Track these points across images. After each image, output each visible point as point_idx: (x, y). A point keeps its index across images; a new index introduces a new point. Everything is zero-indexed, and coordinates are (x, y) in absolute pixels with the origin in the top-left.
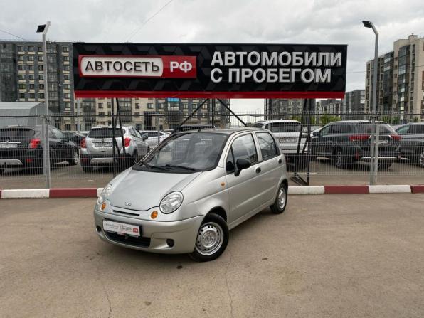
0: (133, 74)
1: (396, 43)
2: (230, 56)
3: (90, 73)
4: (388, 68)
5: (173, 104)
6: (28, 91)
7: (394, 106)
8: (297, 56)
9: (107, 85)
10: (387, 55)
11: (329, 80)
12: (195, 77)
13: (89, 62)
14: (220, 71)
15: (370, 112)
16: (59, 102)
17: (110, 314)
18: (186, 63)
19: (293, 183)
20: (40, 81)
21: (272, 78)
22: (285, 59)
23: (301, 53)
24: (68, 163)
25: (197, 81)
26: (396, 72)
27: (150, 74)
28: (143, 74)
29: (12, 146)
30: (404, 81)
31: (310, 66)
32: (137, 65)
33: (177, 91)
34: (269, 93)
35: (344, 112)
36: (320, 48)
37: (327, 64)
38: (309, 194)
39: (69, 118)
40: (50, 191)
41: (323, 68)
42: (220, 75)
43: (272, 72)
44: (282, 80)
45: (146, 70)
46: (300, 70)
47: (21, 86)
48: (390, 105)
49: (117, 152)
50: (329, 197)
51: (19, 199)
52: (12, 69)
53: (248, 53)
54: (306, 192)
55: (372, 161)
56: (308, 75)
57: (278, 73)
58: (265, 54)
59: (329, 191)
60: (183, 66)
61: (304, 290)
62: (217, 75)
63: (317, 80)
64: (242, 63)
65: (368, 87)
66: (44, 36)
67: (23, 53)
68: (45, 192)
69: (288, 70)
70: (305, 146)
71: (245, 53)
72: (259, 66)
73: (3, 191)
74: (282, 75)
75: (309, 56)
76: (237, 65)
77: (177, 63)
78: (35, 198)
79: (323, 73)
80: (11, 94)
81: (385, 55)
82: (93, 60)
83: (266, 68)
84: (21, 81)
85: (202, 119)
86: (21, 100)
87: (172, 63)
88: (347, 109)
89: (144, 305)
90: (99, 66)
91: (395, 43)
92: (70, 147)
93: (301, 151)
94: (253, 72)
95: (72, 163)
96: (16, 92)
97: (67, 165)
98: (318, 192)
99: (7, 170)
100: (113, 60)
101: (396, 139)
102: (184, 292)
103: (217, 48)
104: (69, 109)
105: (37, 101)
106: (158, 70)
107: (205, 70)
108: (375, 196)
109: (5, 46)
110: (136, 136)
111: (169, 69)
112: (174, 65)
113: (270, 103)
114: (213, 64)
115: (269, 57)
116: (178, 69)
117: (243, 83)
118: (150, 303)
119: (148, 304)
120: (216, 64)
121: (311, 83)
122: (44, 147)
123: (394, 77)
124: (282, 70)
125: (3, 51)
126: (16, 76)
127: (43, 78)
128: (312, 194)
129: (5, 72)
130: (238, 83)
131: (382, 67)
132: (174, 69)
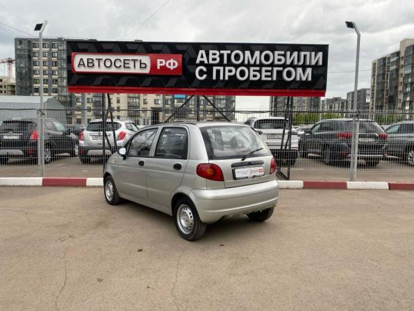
2: (214, 55)
3: (82, 69)
4: (394, 67)
5: (179, 100)
7: (400, 105)
8: (279, 55)
9: (98, 81)
10: (393, 55)
11: (310, 79)
12: (181, 74)
13: (81, 59)
14: (205, 69)
15: (350, 110)
16: (71, 97)
17: (63, 288)
18: (172, 61)
20: (53, 77)
21: (255, 76)
22: (267, 58)
23: (283, 52)
24: (69, 154)
25: (183, 78)
26: (402, 71)
27: (138, 70)
28: (132, 71)
29: (15, 138)
30: (410, 80)
31: (292, 65)
32: (126, 62)
33: (164, 87)
34: (251, 90)
36: (302, 48)
37: (308, 63)
38: (288, 188)
39: (80, 113)
40: (43, 180)
41: (304, 67)
42: (205, 73)
43: (254, 71)
44: (263, 78)
45: (135, 67)
46: (281, 69)
47: (36, 81)
48: (396, 104)
49: (107, 145)
50: (307, 191)
51: (14, 186)
52: (27, 65)
53: (232, 52)
54: (285, 186)
56: (289, 74)
57: (260, 72)
58: (248, 53)
59: (308, 185)
60: (170, 64)
61: (246, 274)
62: (201, 73)
63: (298, 79)
64: (225, 62)
65: (373, 86)
66: (40, 34)
67: (38, 49)
68: (38, 181)
69: (270, 69)
71: (229, 52)
72: (242, 64)
74: (264, 74)
75: (291, 55)
76: (221, 64)
77: (163, 61)
78: (29, 186)
79: (304, 72)
80: (26, 89)
81: (392, 54)
82: (85, 57)
83: (248, 66)
84: (35, 76)
85: (207, 115)
86: (35, 94)
87: (159, 61)
89: (96, 282)
90: (90, 63)
91: (402, 42)
92: (70, 139)
94: (236, 70)
95: (73, 154)
96: (31, 86)
97: (68, 157)
98: (297, 186)
99: (11, 160)
100: (104, 57)
101: (383, 137)
102: (136, 271)
103: (202, 46)
104: (80, 104)
105: (50, 95)
106: (145, 67)
107: (190, 67)
109: (21, 43)
110: (131, 130)
111: (156, 66)
112: (160, 63)
113: (276, 100)
114: (198, 62)
115: (252, 55)
116: (165, 66)
117: (226, 81)
118: (102, 280)
119: (100, 280)
120: (200, 62)
121: (292, 81)
122: (39, 139)
123: (400, 76)
124: (264, 69)
125: (19, 47)
126: (31, 72)
127: (57, 73)
128: (291, 189)
129: (20, 67)
130: (222, 81)
131: (388, 66)
132: (160, 67)
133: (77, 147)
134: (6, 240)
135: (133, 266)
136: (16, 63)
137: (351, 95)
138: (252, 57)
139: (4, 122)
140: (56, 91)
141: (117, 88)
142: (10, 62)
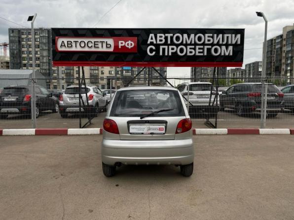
0: (93, 49)
1: (285, 28)
2: (161, 37)
3: (63, 49)
4: (279, 46)
5: (127, 71)
6: (28, 62)
7: (283, 73)
8: (208, 37)
9: (76, 57)
11: (231, 54)
12: (136, 52)
13: (63, 41)
14: (154, 48)
16: (49, 70)
17: (63, 218)
18: (130, 42)
19: (206, 126)
20: (37, 55)
21: (191, 52)
22: (200, 39)
23: (211, 35)
24: (51, 111)
25: (138, 54)
26: (284, 49)
27: (105, 49)
28: (100, 49)
29: (13, 100)
30: (290, 55)
31: (218, 44)
32: (96, 43)
33: (124, 61)
34: (188, 63)
35: (247, 77)
37: (230, 42)
38: (216, 134)
39: (56, 81)
40: (36, 130)
41: (227, 45)
42: (154, 51)
43: (190, 49)
44: (197, 54)
45: (102, 47)
46: (210, 47)
47: (24, 59)
48: (280, 72)
49: (82, 104)
50: (230, 136)
51: (14, 135)
52: (18, 47)
53: (174, 35)
54: (214, 133)
55: (262, 111)
56: (216, 51)
57: (195, 49)
58: (185, 36)
59: (230, 132)
60: (128, 44)
61: (203, 203)
62: (151, 51)
63: (223, 54)
64: (169, 42)
66: (32, 24)
67: (25, 36)
68: (32, 131)
69: (202, 47)
70: (214, 100)
71: (172, 35)
72: (182, 44)
73: (4, 130)
74: (197, 50)
75: (217, 37)
76: (166, 44)
77: (123, 42)
78: (26, 135)
79: (227, 49)
80: (17, 64)
81: (277, 37)
82: (65, 40)
83: (186, 45)
84: (23, 55)
86: (24, 68)
87: (120, 42)
88: (249, 75)
89: (88, 212)
90: (70, 44)
92: (52, 100)
93: (211, 104)
94: (177, 48)
95: (54, 111)
96: (20, 63)
97: (51, 113)
98: (223, 133)
99: (10, 116)
100: (79, 40)
101: (281, 96)
102: (118, 203)
103: (152, 31)
104: (56, 75)
106: (110, 47)
107: (143, 47)
108: (263, 136)
109: (13, 32)
110: (97, 93)
111: (118, 46)
112: (121, 44)
113: (195, 70)
114: (149, 42)
115: (189, 37)
116: (125, 46)
117: (170, 56)
118: (92, 211)
119: (91, 211)
120: (151, 42)
121: (218, 56)
122: (32, 100)
123: (283, 52)
124: (197, 47)
125: (11, 35)
126: (20, 52)
127: (39, 53)
128: (218, 135)
129: (13, 49)
130: (166, 56)
131: (275, 45)
132: (121, 46)
133: (57, 105)
134: (13, 178)
135: (114, 199)
136: (10, 46)
137: (248, 66)
138: (189, 39)
139: (4, 88)
140: (38, 65)
141: (89, 62)
142: (5, 45)
